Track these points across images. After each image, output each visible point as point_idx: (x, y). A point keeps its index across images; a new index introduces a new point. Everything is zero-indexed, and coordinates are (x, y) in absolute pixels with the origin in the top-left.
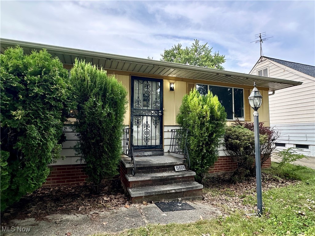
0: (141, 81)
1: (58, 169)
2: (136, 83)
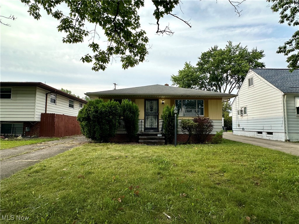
0: (149, 101)
1: (119, 135)
2: (147, 102)
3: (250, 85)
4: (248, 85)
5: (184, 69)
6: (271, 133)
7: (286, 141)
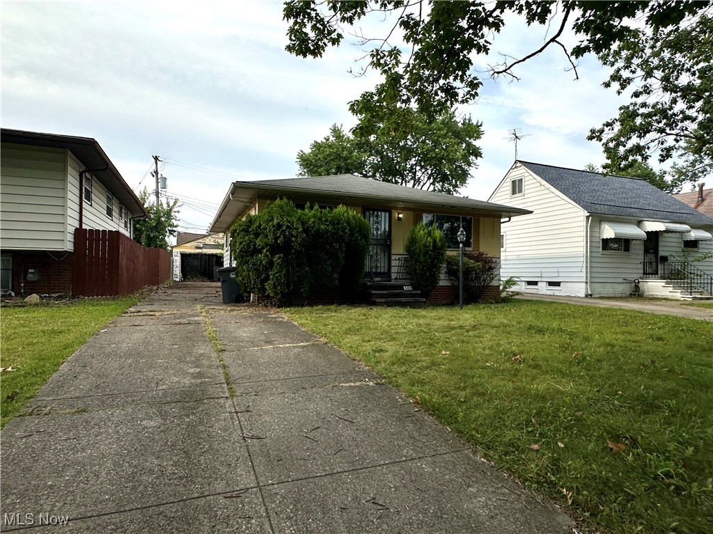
0: (372, 212)
2: (367, 213)
3: (514, 193)
4: (510, 192)
5: (324, 141)
6: (557, 284)
7: (587, 296)
